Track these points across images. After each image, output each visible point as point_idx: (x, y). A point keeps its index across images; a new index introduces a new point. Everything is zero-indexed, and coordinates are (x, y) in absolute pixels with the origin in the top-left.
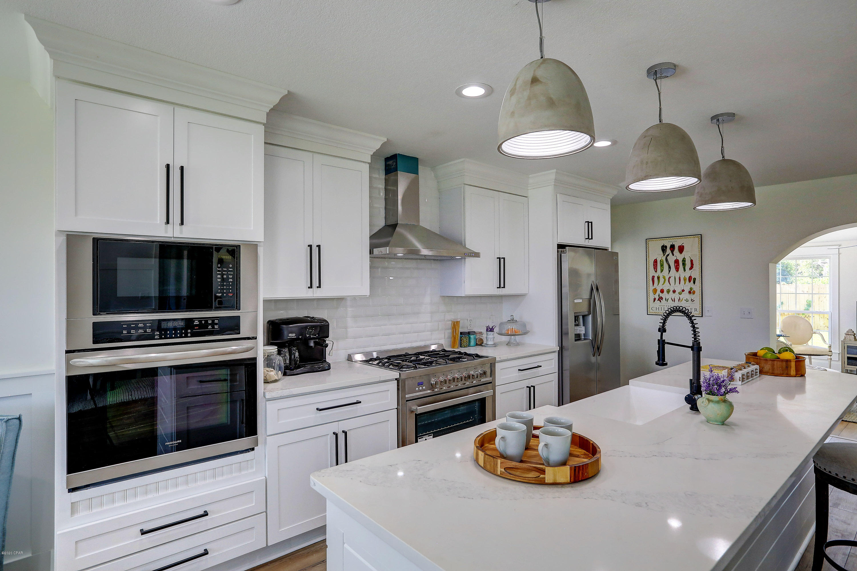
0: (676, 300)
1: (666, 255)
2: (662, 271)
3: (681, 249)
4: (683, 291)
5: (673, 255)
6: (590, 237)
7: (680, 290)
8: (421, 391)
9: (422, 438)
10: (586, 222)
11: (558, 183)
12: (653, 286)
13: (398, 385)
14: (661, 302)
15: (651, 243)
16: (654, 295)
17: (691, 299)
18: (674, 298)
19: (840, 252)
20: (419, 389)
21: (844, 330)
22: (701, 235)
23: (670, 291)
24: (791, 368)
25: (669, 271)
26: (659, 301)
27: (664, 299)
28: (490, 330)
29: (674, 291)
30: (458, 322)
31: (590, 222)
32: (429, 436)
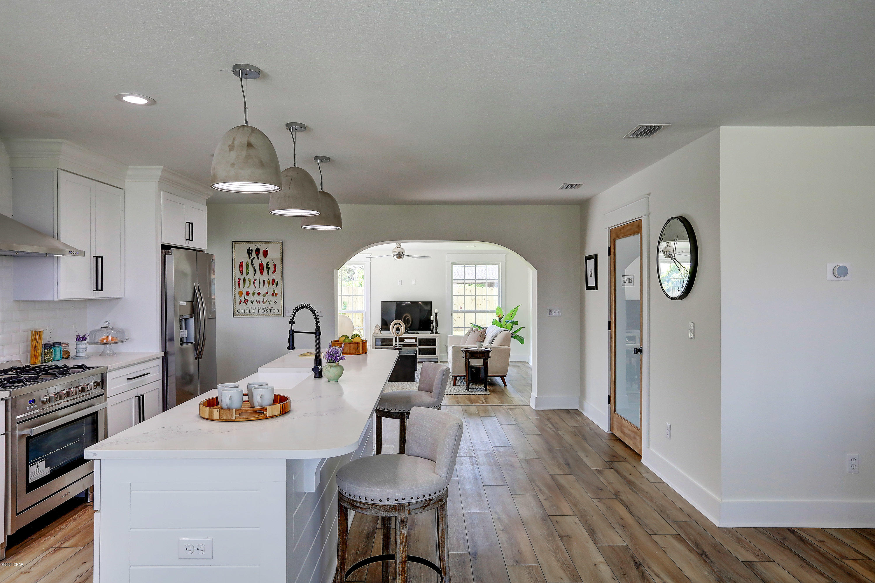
0: (261, 302)
1: (251, 258)
2: (247, 274)
3: (265, 253)
4: (267, 293)
5: (258, 258)
6: (190, 238)
7: (264, 293)
8: (32, 410)
9: (34, 464)
10: (187, 222)
11: (163, 180)
12: (239, 288)
13: (7, 406)
14: (246, 304)
15: (237, 246)
16: (240, 297)
17: (274, 301)
18: (259, 300)
19: (371, 260)
20: (30, 407)
21: (373, 327)
22: (283, 241)
23: (255, 293)
24: (360, 348)
25: (255, 274)
26: (244, 303)
27: (249, 302)
28: (80, 339)
29: (259, 294)
30: (40, 333)
31: (191, 223)
32: (41, 461)
